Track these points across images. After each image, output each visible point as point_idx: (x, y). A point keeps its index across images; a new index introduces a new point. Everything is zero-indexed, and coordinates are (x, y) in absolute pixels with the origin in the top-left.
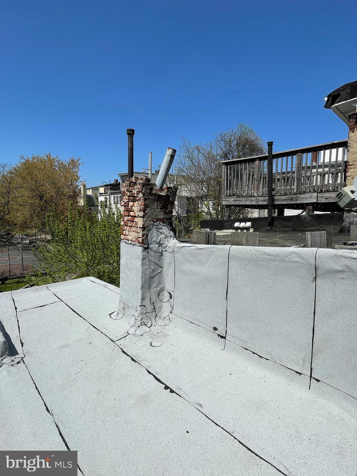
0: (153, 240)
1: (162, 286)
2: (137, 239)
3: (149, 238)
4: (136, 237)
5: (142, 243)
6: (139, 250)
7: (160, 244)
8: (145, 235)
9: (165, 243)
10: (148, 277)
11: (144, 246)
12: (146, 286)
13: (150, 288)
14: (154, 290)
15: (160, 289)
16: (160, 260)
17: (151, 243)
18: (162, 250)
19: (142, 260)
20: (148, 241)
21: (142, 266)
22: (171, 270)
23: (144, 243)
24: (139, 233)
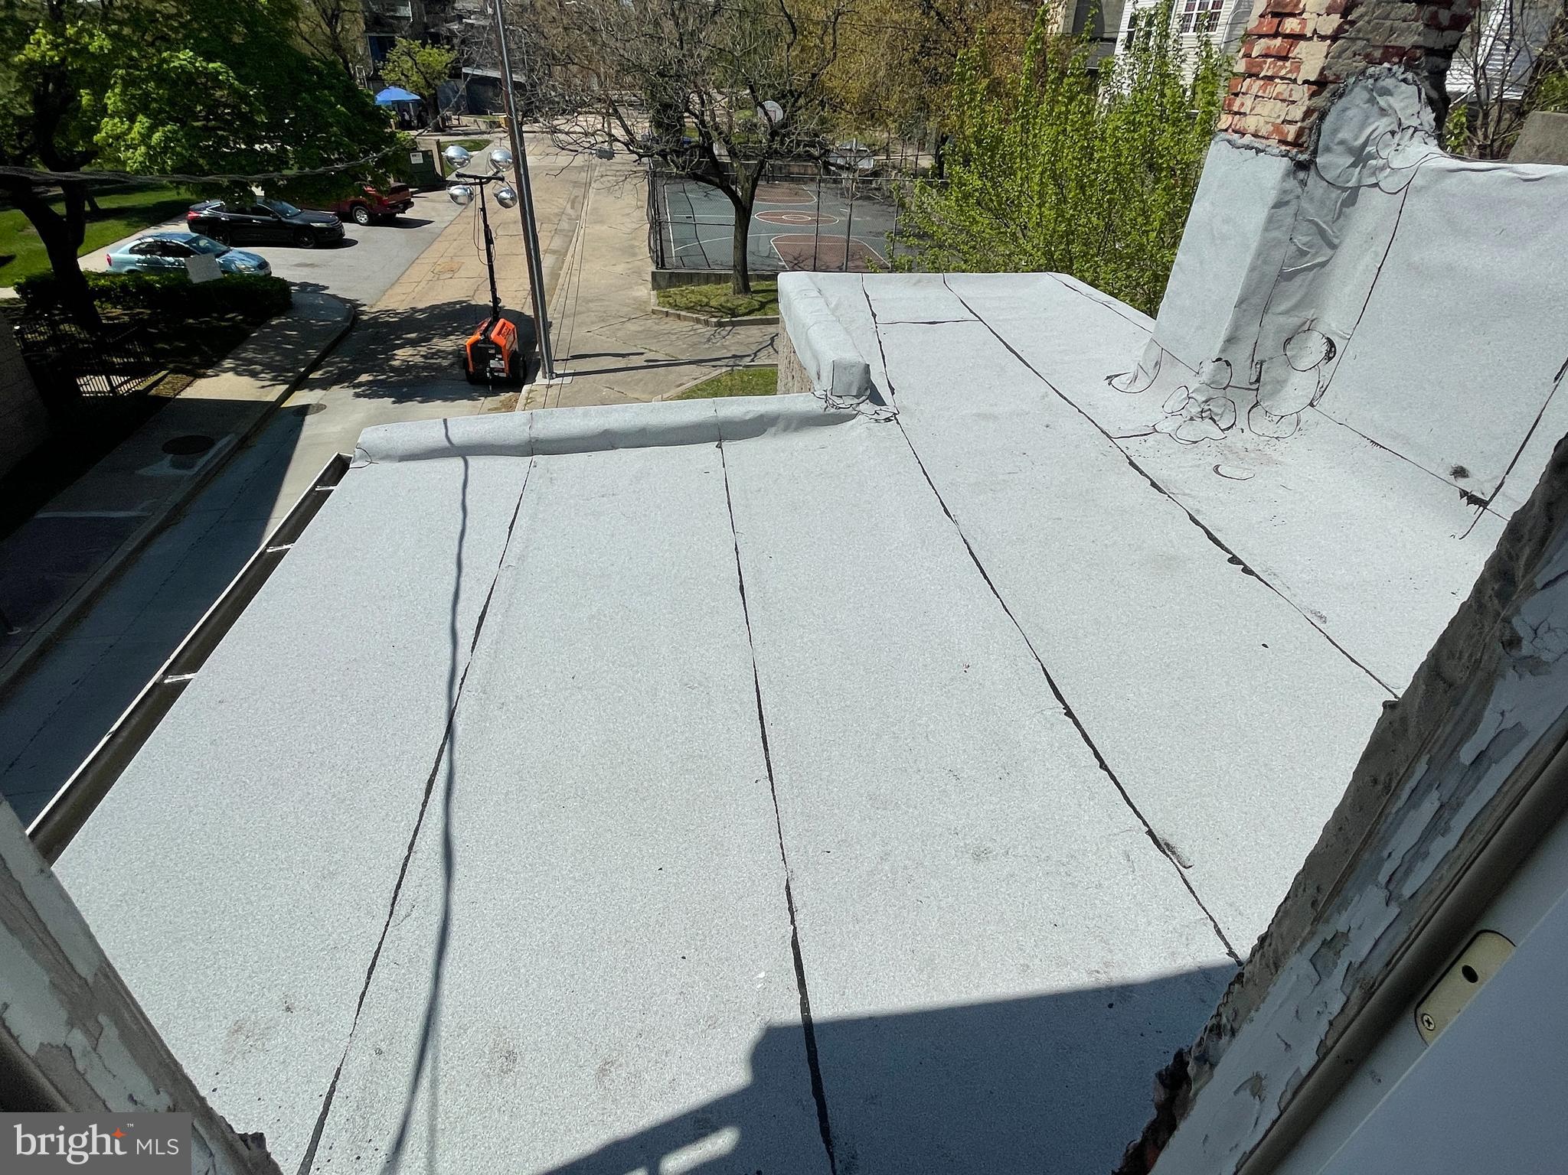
0: (1341, 136)
1: (1310, 314)
2: (1277, 129)
3: (1327, 126)
4: (1279, 121)
5: (1295, 144)
6: (1273, 169)
7: (1360, 157)
8: (1316, 115)
9: (1383, 154)
10: (1272, 270)
11: (1296, 155)
12: (1256, 300)
13: (1265, 311)
14: (1279, 321)
15: (1299, 324)
16: (1338, 217)
17: (1328, 149)
18: (1359, 181)
19: (1273, 208)
20: (1318, 140)
21: (1266, 229)
22: (1369, 261)
23: (1301, 145)
24: (1293, 102)
